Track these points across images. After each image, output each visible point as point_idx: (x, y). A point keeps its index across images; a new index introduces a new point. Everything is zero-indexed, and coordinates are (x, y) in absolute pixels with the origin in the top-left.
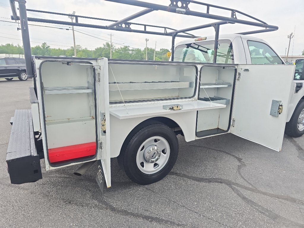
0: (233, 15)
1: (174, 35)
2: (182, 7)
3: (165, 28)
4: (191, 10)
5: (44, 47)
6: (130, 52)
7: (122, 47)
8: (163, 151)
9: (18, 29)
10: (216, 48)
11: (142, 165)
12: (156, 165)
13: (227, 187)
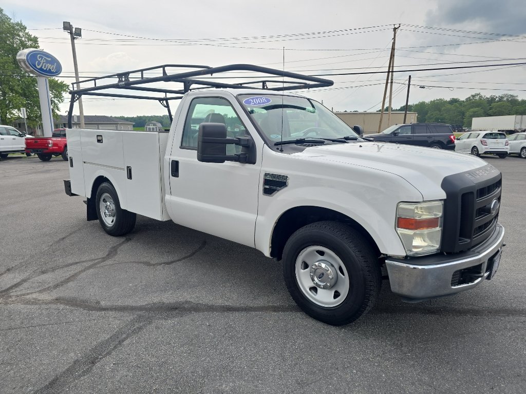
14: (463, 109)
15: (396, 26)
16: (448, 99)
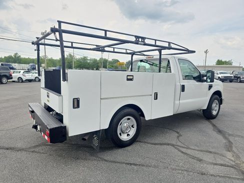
0: (169, 45)
1: (133, 54)
2: (142, 41)
3: (126, 49)
4: (146, 43)
5: (15, 57)
7: (82, 57)
8: (132, 126)
9: (35, 50)
10: (160, 63)
11: (120, 134)
12: (128, 135)
13: (172, 147)
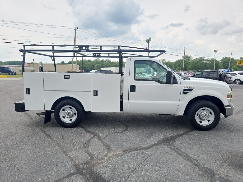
6: (206, 62)
14: (93, 64)
15: (76, 28)
16: (87, 60)
